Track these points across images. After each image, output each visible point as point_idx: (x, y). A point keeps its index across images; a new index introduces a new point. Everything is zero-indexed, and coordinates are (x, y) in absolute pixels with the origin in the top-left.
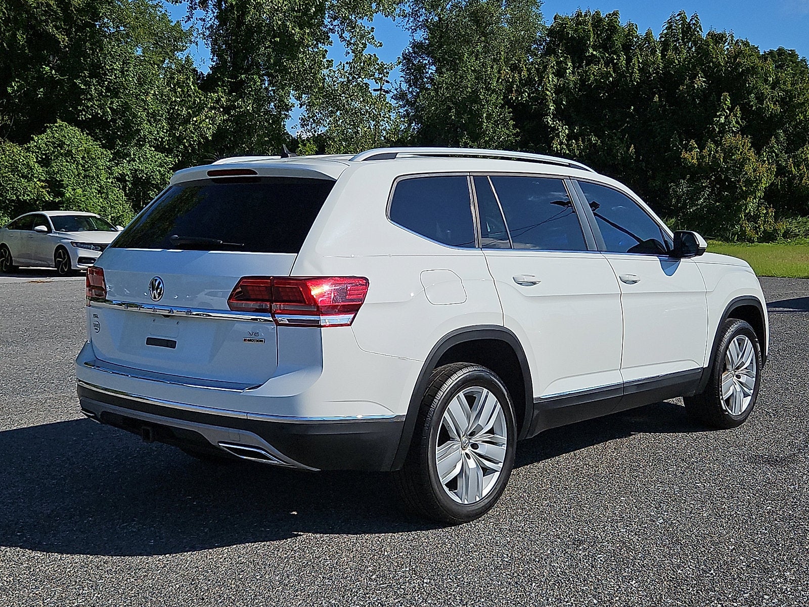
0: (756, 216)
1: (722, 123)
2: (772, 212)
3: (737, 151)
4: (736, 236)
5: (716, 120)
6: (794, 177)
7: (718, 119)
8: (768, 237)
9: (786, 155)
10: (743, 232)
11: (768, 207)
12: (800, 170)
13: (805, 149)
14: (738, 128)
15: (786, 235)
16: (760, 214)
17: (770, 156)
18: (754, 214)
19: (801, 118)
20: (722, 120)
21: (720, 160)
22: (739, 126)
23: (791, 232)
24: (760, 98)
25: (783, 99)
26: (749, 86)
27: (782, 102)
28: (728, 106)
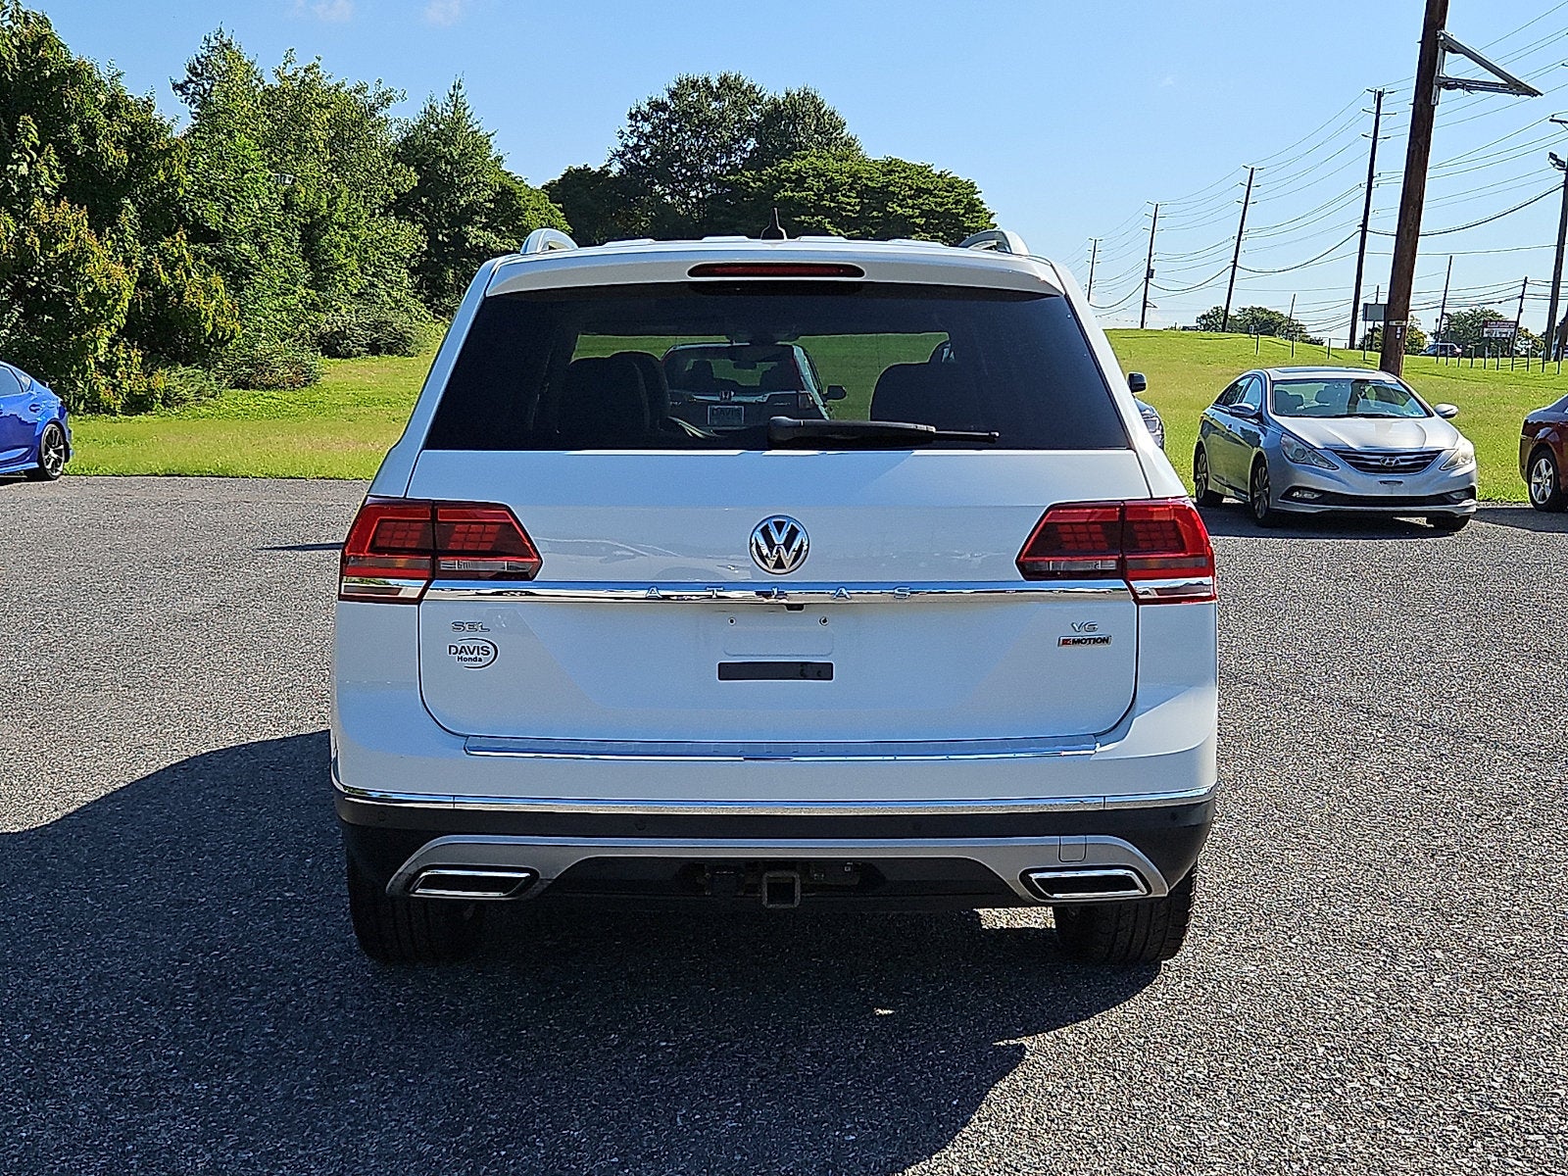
0: (110, 364)
1: (23, 176)
2: (137, 356)
3: (65, 235)
4: (83, 403)
5: (11, 169)
6: (166, 292)
7: (15, 167)
8: (137, 404)
9: (143, 248)
10: (95, 394)
11: (129, 347)
12: (175, 278)
13: (178, 238)
14: (54, 188)
15: (168, 400)
16: (118, 359)
17: (120, 247)
18: (106, 360)
19: (162, 179)
20: (24, 170)
21: (34, 249)
22: (56, 185)
23: (175, 395)
24: (89, 133)
25: (130, 140)
26: (69, 107)
27: (130, 144)
28: (33, 142)
